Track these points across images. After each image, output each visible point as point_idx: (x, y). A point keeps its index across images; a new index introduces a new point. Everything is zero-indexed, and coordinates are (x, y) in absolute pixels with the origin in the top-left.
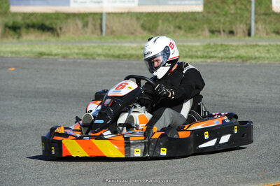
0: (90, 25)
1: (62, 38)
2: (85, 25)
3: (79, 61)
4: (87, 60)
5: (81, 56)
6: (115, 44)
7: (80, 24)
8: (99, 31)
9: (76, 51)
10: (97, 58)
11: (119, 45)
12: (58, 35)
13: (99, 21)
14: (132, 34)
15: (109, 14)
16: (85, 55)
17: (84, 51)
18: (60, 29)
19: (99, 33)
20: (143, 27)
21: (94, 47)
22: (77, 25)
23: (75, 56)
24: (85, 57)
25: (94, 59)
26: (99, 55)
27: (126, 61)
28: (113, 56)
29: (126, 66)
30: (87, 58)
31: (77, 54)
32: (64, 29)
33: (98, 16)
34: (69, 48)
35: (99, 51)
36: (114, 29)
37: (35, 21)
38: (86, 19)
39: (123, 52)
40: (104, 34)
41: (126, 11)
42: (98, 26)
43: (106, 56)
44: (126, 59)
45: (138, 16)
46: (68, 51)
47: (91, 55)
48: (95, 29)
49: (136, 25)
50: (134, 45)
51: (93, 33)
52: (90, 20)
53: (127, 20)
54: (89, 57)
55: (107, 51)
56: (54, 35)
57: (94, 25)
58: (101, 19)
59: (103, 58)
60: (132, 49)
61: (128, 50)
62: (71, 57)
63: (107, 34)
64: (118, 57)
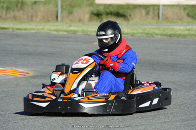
0: (151, 13)
1: (131, 22)
2: (148, 13)
3: (143, 38)
4: (148, 38)
5: (144, 35)
6: (168, 27)
7: (144, 12)
8: (157, 18)
9: (141, 31)
10: (155, 36)
11: (171, 27)
12: (128, 20)
13: (157, 11)
14: (180, 19)
15: (164, 6)
16: (147, 34)
17: (146, 31)
18: (130, 16)
19: (157, 19)
20: (188, 15)
21: (154, 29)
22: (141, 13)
23: (140, 35)
24: (147, 36)
25: (153, 37)
26: (157, 34)
27: (175, 38)
28: (166, 35)
29: (176, 42)
30: (148, 37)
31: (141, 33)
32: (132, 16)
33: (156, 7)
34: (136, 29)
35: (157, 31)
36: (168, 16)
37: (112, 10)
38: (148, 9)
39: (173, 33)
40: (160, 19)
41: (177, 3)
42: (156, 14)
43: (162, 35)
44: (176, 38)
45: (185, 7)
46: (135, 31)
47: (151, 34)
48: (155, 16)
49: (183, 14)
50: (182, 28)
51: (153, 18)
52: (151, 10)
53: (177, 10)
54: (150, 36)
55: (162, 32)
56: (125, 20)
57: (154, 13)
58: (159, 9)
59: (159, 36)
60: (180, 30)
61: (178, 31)
62: (137, 35)
63: (162, 20)
64: (170, 36)
